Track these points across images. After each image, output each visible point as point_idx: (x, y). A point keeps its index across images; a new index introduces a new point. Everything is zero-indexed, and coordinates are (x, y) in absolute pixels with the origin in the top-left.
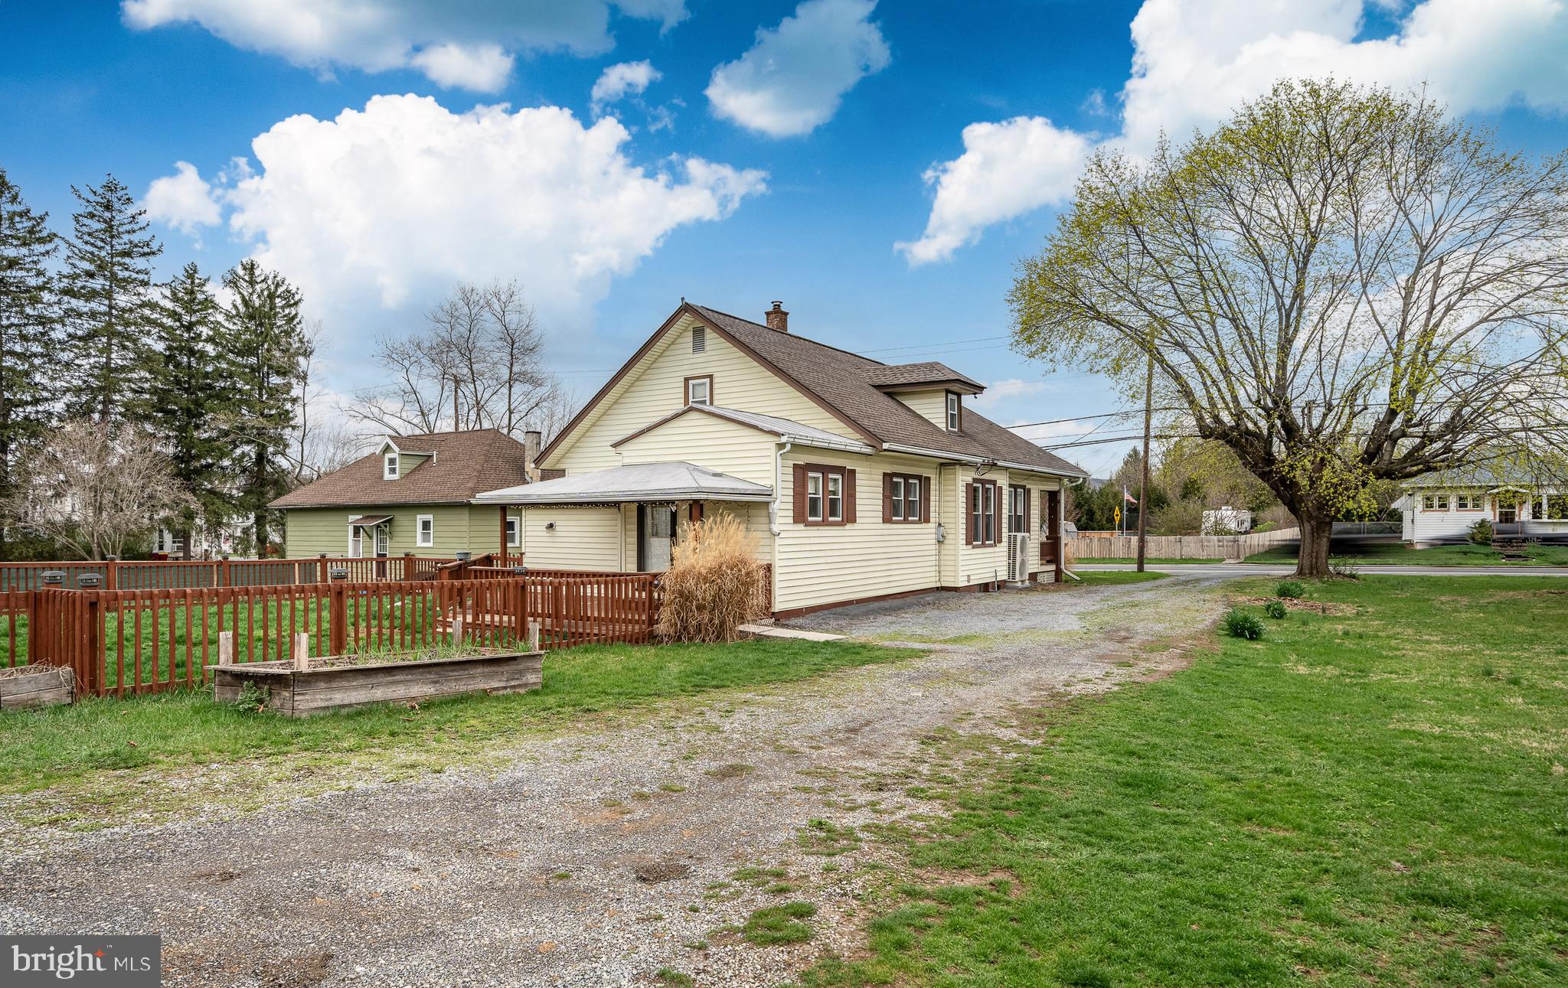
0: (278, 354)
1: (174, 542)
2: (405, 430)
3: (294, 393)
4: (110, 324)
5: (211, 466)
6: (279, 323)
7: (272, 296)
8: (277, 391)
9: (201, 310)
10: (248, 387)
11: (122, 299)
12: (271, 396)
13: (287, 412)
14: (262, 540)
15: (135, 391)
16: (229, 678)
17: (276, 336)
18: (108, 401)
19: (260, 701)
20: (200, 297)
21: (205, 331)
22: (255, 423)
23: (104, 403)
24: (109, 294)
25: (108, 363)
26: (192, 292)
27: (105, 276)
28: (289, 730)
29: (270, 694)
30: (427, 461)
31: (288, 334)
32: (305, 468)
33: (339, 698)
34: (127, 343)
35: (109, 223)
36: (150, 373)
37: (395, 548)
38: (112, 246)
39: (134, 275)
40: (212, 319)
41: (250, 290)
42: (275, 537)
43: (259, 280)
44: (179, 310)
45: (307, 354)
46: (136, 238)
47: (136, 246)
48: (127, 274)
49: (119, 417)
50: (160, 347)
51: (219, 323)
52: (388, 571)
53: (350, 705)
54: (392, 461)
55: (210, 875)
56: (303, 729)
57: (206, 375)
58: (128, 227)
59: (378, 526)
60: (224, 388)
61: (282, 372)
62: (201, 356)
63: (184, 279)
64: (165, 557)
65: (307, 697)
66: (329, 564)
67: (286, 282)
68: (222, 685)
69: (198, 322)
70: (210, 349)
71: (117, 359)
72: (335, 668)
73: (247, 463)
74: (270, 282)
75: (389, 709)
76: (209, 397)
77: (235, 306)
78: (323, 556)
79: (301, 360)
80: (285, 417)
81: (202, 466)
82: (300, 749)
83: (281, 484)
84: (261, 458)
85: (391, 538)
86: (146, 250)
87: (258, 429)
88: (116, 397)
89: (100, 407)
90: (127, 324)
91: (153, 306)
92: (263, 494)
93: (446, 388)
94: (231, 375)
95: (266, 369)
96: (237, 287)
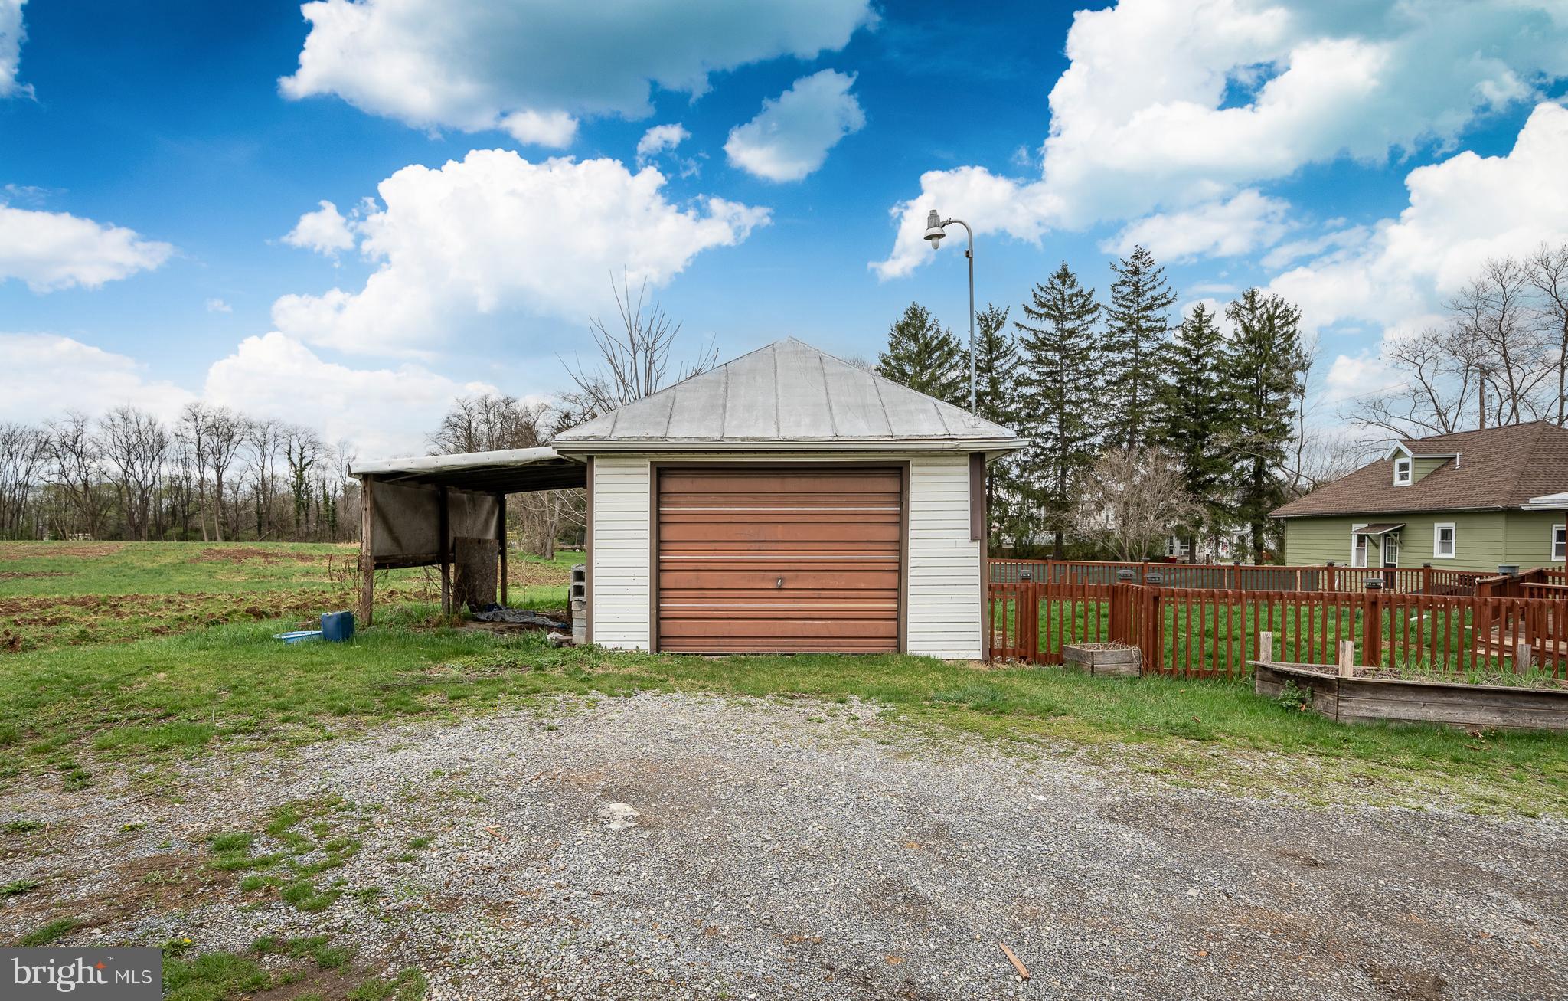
0: (1275, 371)
1: (1182, 548)
2: (1418, 433)
3: (1291, 407)
4: (1136, 368)
5: (1212, 480)
6: (1277, 342)
7: (1271, 318)
8: (1275, 407)
9: (1208, 343)
10: (1247, 406)
11: (1145, 346)
12: (1268, 412)
13: (1285, 425)
14: (1258, 547)
15: (1154, 421)
16: (1269, 675)
17: (1275, 355)
18: (1135, 431)
19: (1303, 701)
20: (1207, 332)
21: (1210, 361)
22: (1254, 439)
23: (1131, 433)
24: (1135, 344)
25: (1134, 400)
26: (1200, 329)
27: (1132, 329)
28: (1337, 733)
29: (1312, 696)
30: (1447, 463)
31: (1286, 351)
32: (1302, 478)
33: (1385, 711)
34: (1148, 382)
35: (1136, 286)
36: (1165, 404)
37: (1408, 558)
38: (1138, 304)
39: (1154, 324)
40: (1216, 349)
41: (1251, 317)
42: (1270, 545)
43: (1258, 306)
44: (1189, 347)
45: (1304, 368)
46: (1155, 293)
47: (1157, 299)
48: (1148, 324)
49: (1142, 444)
50: (1172, 381)
51: (1222, 352)
52: (1397, 583)
53: (1399, 720)
54: (1404, 467)
55: (1294, 856)
56: (1351, 735)
57: (1211, 400)
58: (1150, 285)
59: (1386, 535)
60: (1225, 410)
61: (1279, 388)
62: (1207, 384)
63: (1193, 319)
64: (1174, 560)
65: (1352, 704)
66: (1337, 573)
67: (1285, 302)
68: (1263, 679)
69: (1205, 355)
70: (1214, 377)
71: (1141, 397)
72: (1376, 679)
73: (1245, 476)
74: (1269, 305)
75: (1446, 733)
76: (1213, 419)
77: (1237, 334)
78: (1331, 565)
79: (1299, 374)
80: (1282, 431)
81: (1206, 481)
82: (1352, 756)
83: (1277, 494)
84: (1259, 473)
85: (1401, 548)
86: (1164, 300)
87: (1256, 444)
88: (1140, 427)
89: (1128, 437)
90: (1148, 366)
91: (1168, 347)
92: (1260, 504)
93: (1470, 382)
94: (1232, 397)
95: (1264, 387)
96: (1239, 316)
